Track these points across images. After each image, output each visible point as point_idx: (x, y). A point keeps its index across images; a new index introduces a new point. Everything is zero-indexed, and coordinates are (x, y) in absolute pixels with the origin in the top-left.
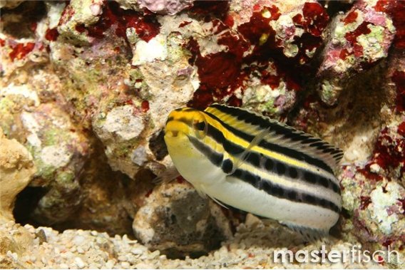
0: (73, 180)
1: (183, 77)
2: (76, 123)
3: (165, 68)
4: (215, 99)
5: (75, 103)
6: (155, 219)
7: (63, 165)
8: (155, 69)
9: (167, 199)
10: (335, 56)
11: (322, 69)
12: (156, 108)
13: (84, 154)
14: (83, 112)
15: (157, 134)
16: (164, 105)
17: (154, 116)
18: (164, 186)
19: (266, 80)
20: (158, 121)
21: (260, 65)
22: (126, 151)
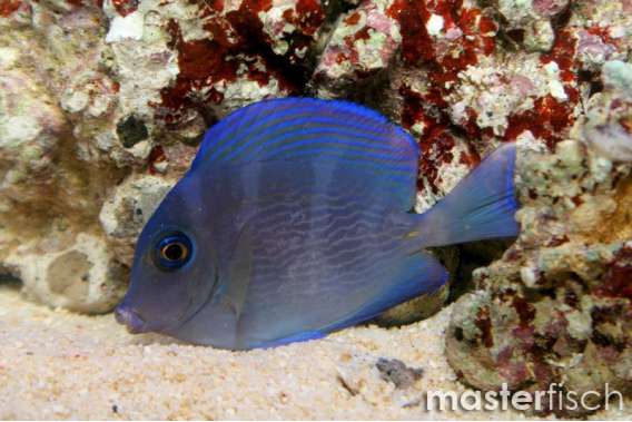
0: (42, 157)
1: (159, 61)
2: (51, 95)
3: (139, 49)
4: (194, 89)
5: (52, 73)
6: (121, 210)
7: (30, 138)
8: (129, 48)
9: (137, 191)
10: (330, 59)
11: (317, 71)
12: (126, 91)
14: (58, 85)
15: (125, 119)
17: (123, 99)
18: (133, 176)
19: (254, 75)
20: (127, 105)
21: (248, 59)
22: (93, 133)
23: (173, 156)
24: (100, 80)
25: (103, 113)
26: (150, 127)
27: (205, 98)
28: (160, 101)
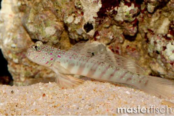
0: (57, 39)
1: (96, 3)
2: (58, 18)
3: (89, 0)
4: (107, 11)
5: (57, 11)
7: (53, 34)
8: (86, 0)
12: (86, 14)
13: (61, 30)
14: (60, 15)
15: (86, 23)
16: (89, 13)
17: (85, 17)
19: (126, 4)
20: (87, 19)
22: (76, 29)
23: (101, 33)
24: (77, 12)
25: (79, 23)
26: (94, 25)
27: (111, 13)
28: (97, 16)
